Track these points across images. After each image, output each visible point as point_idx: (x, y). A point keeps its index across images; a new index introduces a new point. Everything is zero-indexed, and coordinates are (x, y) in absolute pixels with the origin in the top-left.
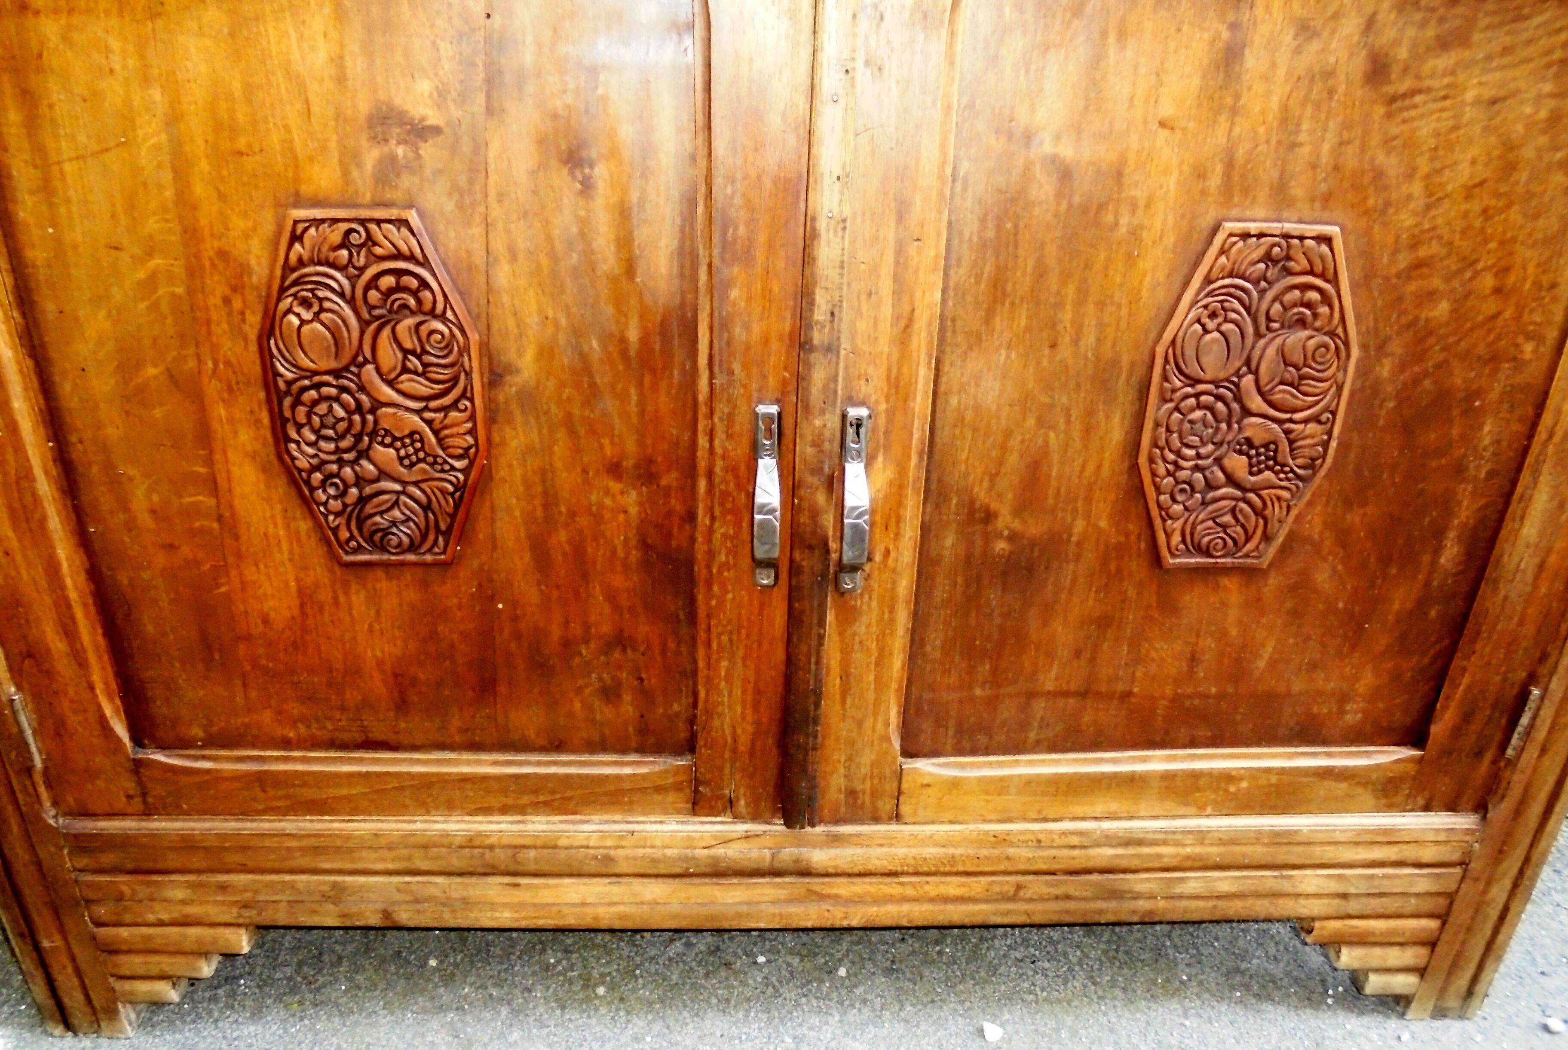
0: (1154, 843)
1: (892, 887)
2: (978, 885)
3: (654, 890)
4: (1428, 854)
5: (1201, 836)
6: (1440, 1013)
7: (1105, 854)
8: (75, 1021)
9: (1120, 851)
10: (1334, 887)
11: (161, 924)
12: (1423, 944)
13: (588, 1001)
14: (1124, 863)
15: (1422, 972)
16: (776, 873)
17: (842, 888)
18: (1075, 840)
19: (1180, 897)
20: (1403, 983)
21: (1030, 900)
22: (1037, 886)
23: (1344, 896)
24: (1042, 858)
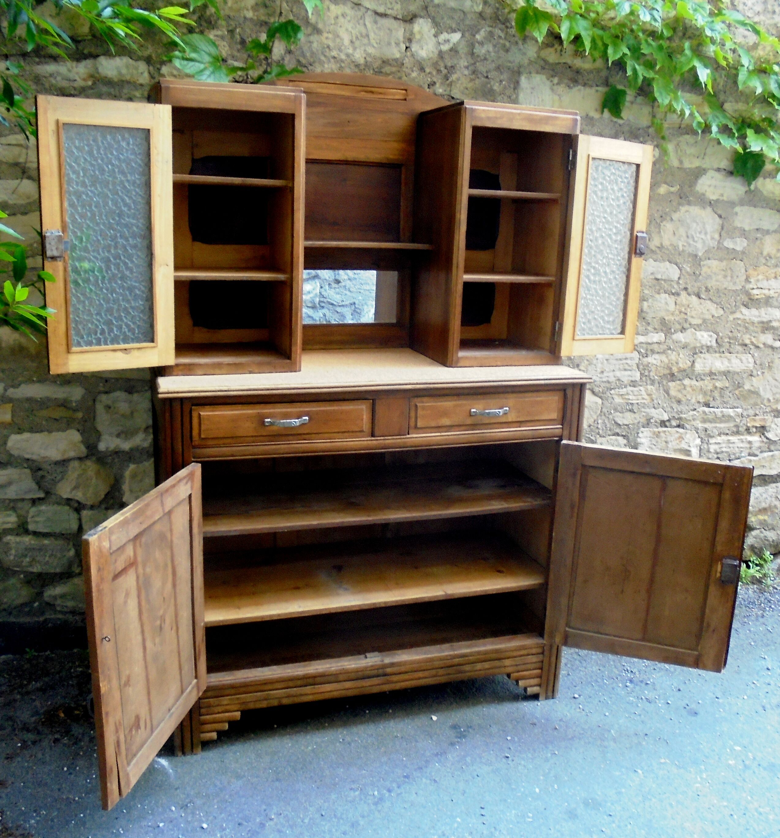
0: (467, 656)
1: (406, 676)
2: (426, 674)
3: (348, 685)
4: (534, 651)
5: (479, 653)
6: (547, 698)
7: (456, 661)
8: (186, 750)
9: (460, 659)
10: (514, 663)
11: (219, 713)
12: (537, 677)
13: (324, 728)
14: (462, 662)
15: (539, 685)
16: (378, 676)
17: (395, 678)
18: (449, 658)
19: (476, 671)
20: (535, 690)
21: (440, 676)
22: (441, 672)
23: (517, 665)
24: (441, 663)
